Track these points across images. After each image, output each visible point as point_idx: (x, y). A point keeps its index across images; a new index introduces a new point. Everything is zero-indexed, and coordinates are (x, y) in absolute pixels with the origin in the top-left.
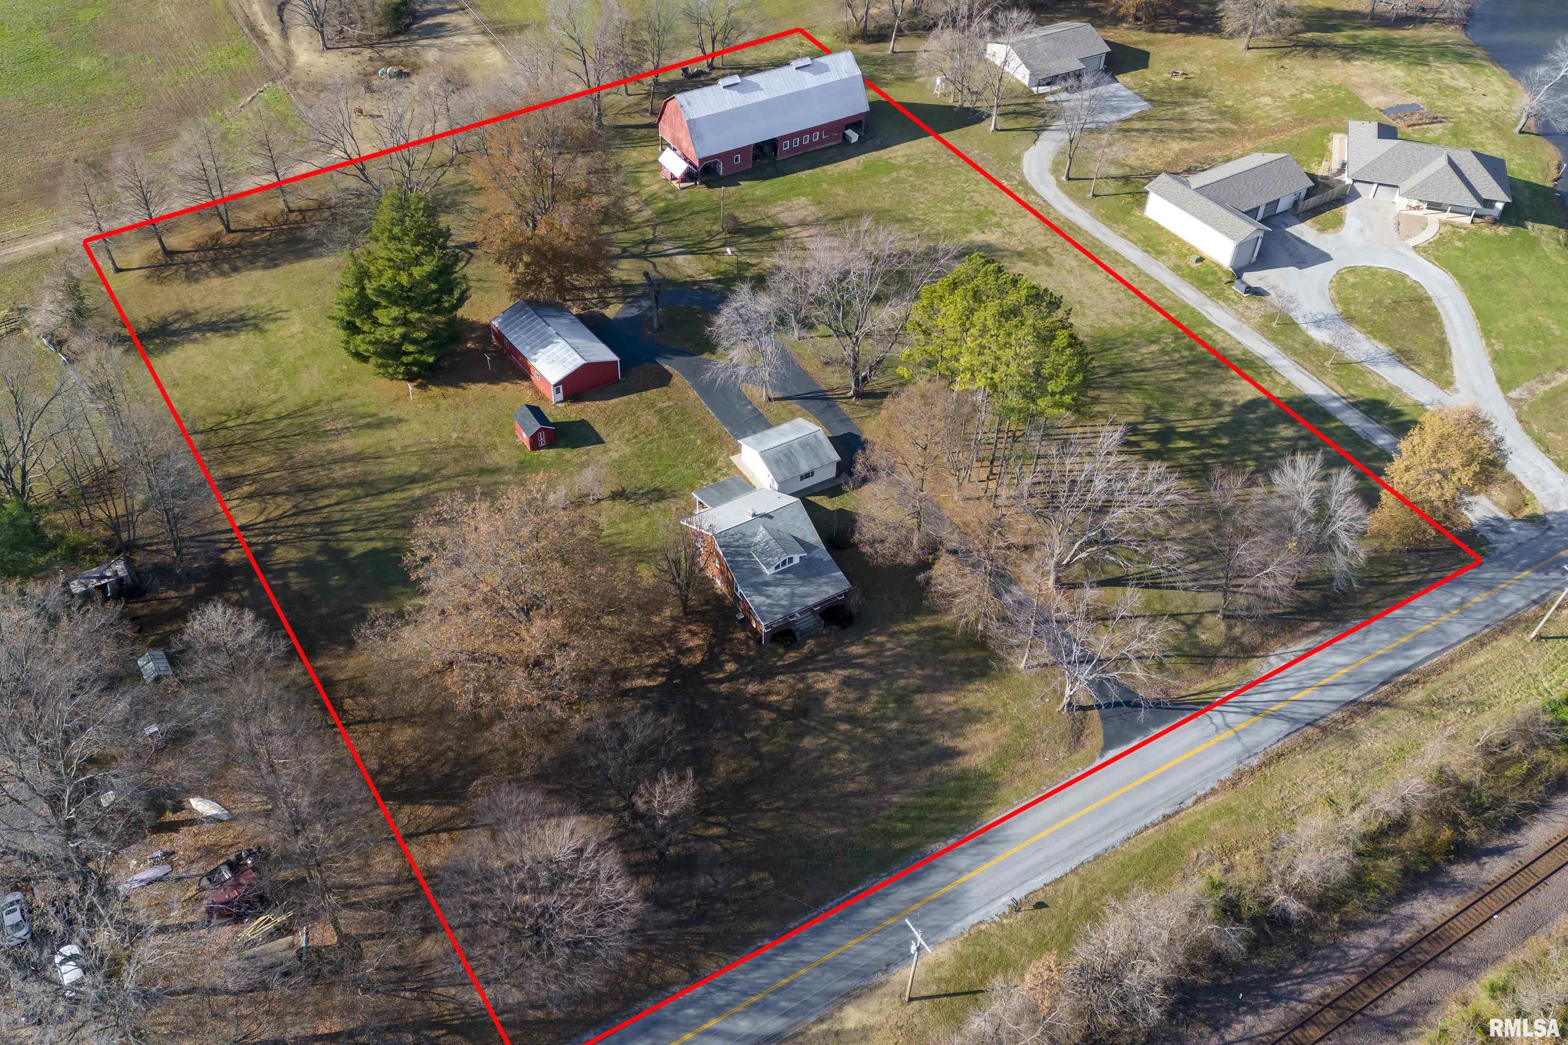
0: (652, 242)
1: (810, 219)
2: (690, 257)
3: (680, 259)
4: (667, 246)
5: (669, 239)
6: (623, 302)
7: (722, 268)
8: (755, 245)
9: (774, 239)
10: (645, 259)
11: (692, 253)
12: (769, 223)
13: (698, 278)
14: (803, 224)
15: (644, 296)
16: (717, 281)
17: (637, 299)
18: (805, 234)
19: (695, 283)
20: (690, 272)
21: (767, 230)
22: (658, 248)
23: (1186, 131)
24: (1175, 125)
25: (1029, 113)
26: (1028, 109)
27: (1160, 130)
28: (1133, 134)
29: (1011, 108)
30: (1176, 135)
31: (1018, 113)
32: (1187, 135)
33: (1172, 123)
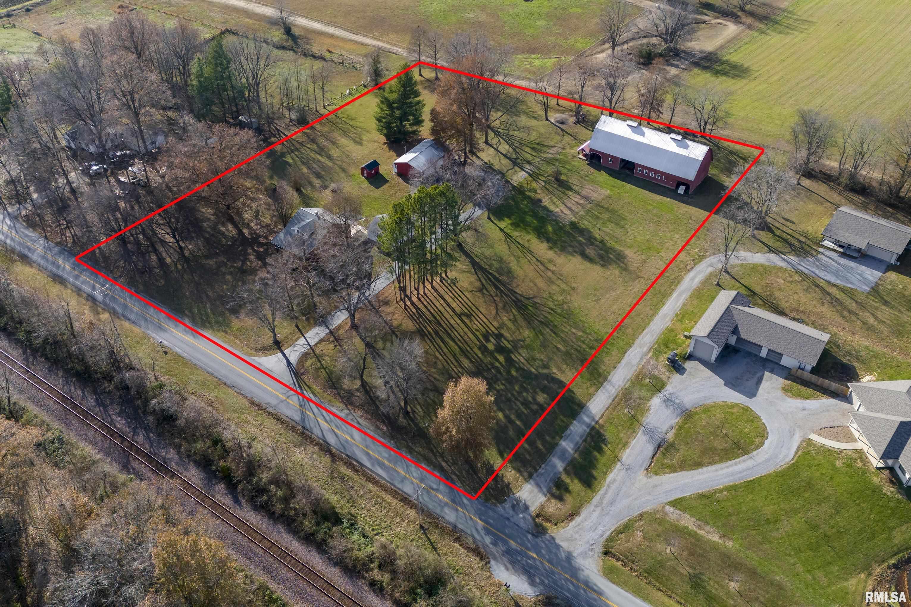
0: (530, 163)
1: (592, 198)
2: (526, 175)
3: (522, 173)
4: (530, 168)
5: (536, 167)
7: (526, 185)
8: (552, 189)
9: (563, 193)
10: (515, 165)
11: (530, 175)
12: (576, 188)
13: (512, 181)
14: (585, 197)
16: (514, 187)
18: (577, 200)
20: (515, 178)
21: (569, 189)
22: (527, 166)
23: (850, 312)
24: (853, 306)
25: (791, 245)
26: (797, 243)
27: (837, 300)
28: (817, 289)
29: (789, 237)
30: (839, 307)
31: (785, 241)
32: (845, 312)
33: (854, 304)
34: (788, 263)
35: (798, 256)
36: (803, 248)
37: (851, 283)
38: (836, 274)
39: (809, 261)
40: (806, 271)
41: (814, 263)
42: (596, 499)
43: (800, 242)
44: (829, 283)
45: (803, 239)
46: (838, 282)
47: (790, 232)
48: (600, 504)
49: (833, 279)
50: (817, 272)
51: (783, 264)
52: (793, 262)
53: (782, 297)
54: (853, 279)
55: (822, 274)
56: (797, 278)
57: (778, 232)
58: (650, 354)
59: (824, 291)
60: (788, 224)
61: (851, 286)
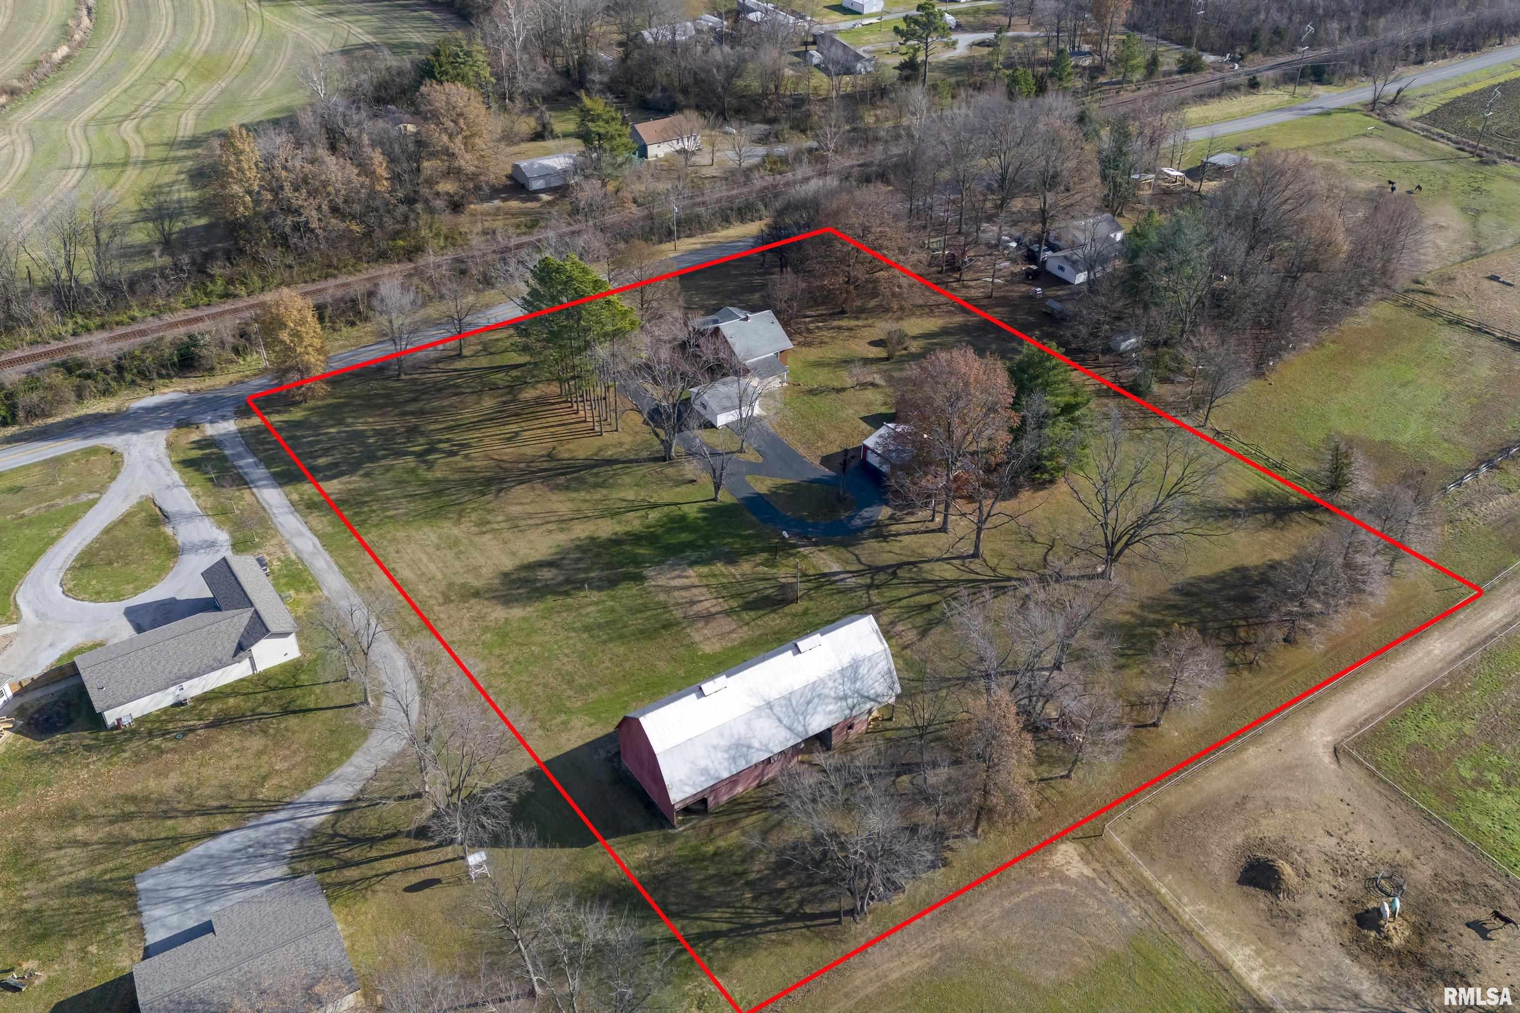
0: (869, 587)
1: (700, 624)
2: (826, 570)
3: (836, 568)
4: (851, 581)
5: (852, 590)
6: (878, 521)
7: (792, 561)
8: (761, 585)
9: (740, 595)
10: (870, 568)
11: (824, 575)
12: (746, 616)
13: (814, 549)
14: (708, 617)
15: (861, 529)
16: (795, 546)
17: (868, 526)
18: (707, 604)
19: (816, 544)
20: (823, 555)
21: (748, 606)
22: (861, 581)
23: (127, 817)
24: (131, 830)
25: (354, 841)
26: (348, 854)
27: (166, 815)
28: (215, 804)
29: (374, 854)
30: (151, 807)
31: (371, 841)
32: (133, 808)
33: (134, 834)
34: (311, 804)
35: (315, 832)
36: (328, 855)
37: (177, 870)
38: (220, 862)
39: (289, 841)
40: (269, 817)
41: (275, 845)
42: (167, 461)
43: (347, 864)
44: (214, 834)
45: (352, 873)
46: (199, 850)
47: (388, 865)
48: (159, 460)
49: (215, 846)
50: (252, 834)
51: (314, 794)
52: (305, 812)
53: (247, 744)
54: (181, 879)
55: (238, 838)
56: (264, 793)
57: (404, 843)
58: (293, 557)
59: (205, 812)
60: (414, 878)
61: (171, 863)
